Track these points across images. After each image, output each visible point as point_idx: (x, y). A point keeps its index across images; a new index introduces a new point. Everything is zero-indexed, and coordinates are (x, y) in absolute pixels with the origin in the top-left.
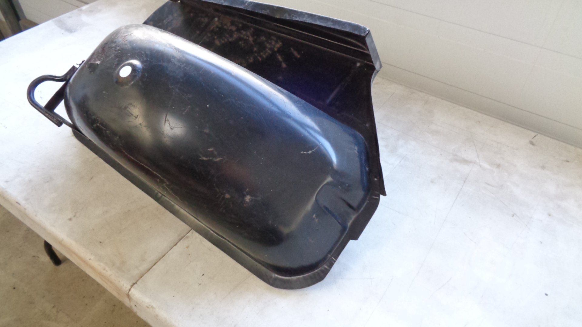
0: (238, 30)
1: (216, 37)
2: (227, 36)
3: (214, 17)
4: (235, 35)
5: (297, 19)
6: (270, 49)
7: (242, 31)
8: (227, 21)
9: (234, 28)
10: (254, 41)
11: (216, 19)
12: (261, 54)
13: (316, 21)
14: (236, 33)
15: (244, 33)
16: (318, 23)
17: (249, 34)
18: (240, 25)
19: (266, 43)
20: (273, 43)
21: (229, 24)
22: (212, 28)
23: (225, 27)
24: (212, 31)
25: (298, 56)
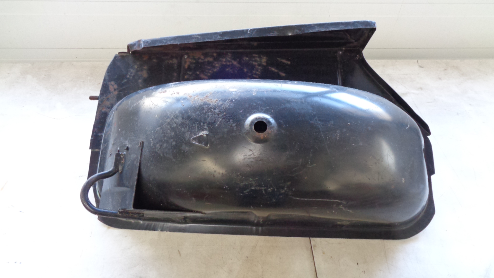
0: (216, 59)
1: (198, 73)
2: (209, 68)
3: (182, 56)
4: (217, 65)
5: (310, 31)
6: (259, 65)
7: (221, 59)
8: (198, 55)
9: (211, 59)
10: (239, 63)
11: (186, 57)
12: (254, 72)
13: (328, 28)
14: (216, 62)
15: (224, 60)
16: (331, 29)
17: (229, 59)
18: (215, 55)
19: (251, 62)
20: (258, 59)
21: (202, 57)
22: (186, 66)
23: (200, 61)
24: (189, 69)
25: (289, 63)
